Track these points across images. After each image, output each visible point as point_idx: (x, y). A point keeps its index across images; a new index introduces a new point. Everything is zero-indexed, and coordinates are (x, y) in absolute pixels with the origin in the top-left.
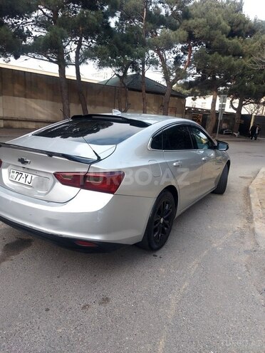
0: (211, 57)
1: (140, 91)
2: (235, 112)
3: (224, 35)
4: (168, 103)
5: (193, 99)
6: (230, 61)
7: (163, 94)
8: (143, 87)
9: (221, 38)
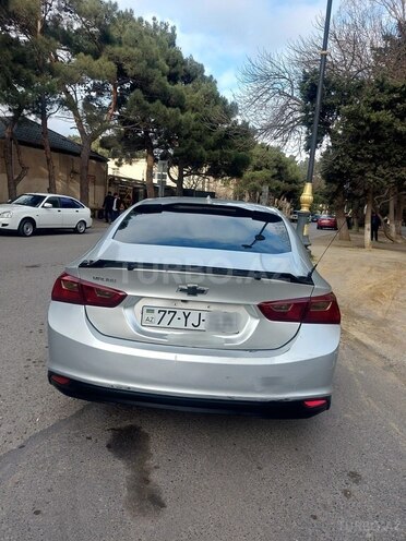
0: (152, 107)
1: (42, 147)
2: (175, 185)
3: (166, 78)
4: (87, 169)
5: (116, 163)
6: (177, 115)
7: (78, 155)
8: (46, 140)
9: (162, 81)
